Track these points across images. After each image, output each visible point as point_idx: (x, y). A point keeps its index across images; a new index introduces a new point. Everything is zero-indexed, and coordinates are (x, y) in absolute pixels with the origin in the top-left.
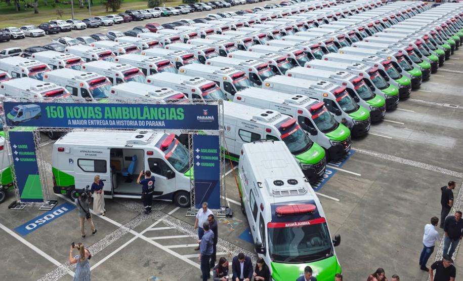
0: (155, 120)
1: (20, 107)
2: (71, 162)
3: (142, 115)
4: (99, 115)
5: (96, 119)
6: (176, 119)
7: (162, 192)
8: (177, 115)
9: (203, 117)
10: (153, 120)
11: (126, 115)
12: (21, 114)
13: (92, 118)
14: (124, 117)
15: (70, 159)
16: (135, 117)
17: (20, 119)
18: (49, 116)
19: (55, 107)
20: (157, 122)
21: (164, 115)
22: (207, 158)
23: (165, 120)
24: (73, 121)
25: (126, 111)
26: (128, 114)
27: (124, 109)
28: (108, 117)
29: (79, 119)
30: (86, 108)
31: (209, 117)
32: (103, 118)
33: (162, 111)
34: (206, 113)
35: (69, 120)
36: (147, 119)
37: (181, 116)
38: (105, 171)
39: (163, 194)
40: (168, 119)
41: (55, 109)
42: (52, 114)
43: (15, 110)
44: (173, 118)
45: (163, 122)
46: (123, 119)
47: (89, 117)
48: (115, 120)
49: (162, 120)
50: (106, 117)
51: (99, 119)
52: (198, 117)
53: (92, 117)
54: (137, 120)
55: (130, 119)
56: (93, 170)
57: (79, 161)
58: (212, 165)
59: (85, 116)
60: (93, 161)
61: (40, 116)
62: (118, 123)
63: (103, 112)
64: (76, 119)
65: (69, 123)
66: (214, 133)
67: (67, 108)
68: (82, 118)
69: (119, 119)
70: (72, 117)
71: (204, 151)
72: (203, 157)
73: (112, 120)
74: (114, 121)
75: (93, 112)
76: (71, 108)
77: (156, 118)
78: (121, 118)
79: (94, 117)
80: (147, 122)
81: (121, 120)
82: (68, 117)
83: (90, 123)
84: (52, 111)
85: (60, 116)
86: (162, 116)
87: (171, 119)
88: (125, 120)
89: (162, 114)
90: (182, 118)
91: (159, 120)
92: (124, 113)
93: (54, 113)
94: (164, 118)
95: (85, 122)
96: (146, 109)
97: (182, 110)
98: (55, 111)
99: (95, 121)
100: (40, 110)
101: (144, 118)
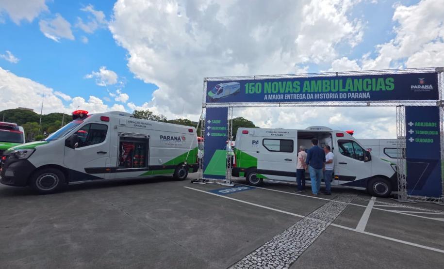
0: (358, 92)
1: (221, 85)
2: (254, 144)
3: (344, 87)
4: (297, 89)
5: (294, 93)
6: (384, 89)
7: (355, 178)
8: (386, 85)
9: (419, 87)
10: (356, 92)
11: (326, 88)
12: (221, 91)
13: (289, 93)
14: (324, 90)
15: (253, 141)
16: (337, 89)
17: (219, 97)
18: (247, 92)
19: (254, 84)
20: (360, 94)
21: (370, 87)
22: (423, 133)
23: (371, 92)
24: (269, 96)
25: (326, 83)
26: (329, 87)
27: (324, 82)
28: (307, 91)
29: (275, 94)
30: (284, 83)
31: (427, 87)
32: (301, 92)
33: (367, 82)
34: (422, 82)
35: (266, 96)
36: (349, 91)
37: (390, 87)
38: (292, 151)
39: (356, 179)
40: (374, 89)
41: (254, 86)
42: (250, 91)
43: (217, 88)
44: (381, 89)
45: (368, 94)
46: (322, 92)
47: (287, 91)
48: (314, 93)
49: (367, 92)
50: (304, 91)
51: (296, 94)
52: (412, 87)
53: (289, 91)
54: (338, 92)
55: (330, 92)
56: (279, 150)
57: (265, 141)
58: (431, 141)
59: (282, 91)
60: (279, 141)
61: (239, 92)
62: (316, 96)
63: (302, 86)
64: (273, 94)
65: (266, 98)
66: (432, 103)
67: (266, 84)
68: (279, 93)
69: (318, 93)
70: (269, 92)
71: (418, 124)
72: (418, 132)
73: (310, 93)
74: (312, 95)
75: (291, 86)
76: (270, 83)
77: (360, 90)
78: (320, 91)
79: (291, 91)
80: (349, 94)
81: (320, 93)
82: (265, 92)
83: (287, 98)
84: (250, 88)
85: (257, 92)
86: (367, 87)
87: (378, 89)
88: (324, 93)
89: (368, 85)
90: (393, 87)
91: (363, 91)
92: (324, 86)
93: (252, 89)
94: (369, 89)
95: (281, 97)
96: (349, 81)
97: (392, 80)
98: (253, 88)
99: (292, 95)
100: (239, 87)
101: (346, 90)
